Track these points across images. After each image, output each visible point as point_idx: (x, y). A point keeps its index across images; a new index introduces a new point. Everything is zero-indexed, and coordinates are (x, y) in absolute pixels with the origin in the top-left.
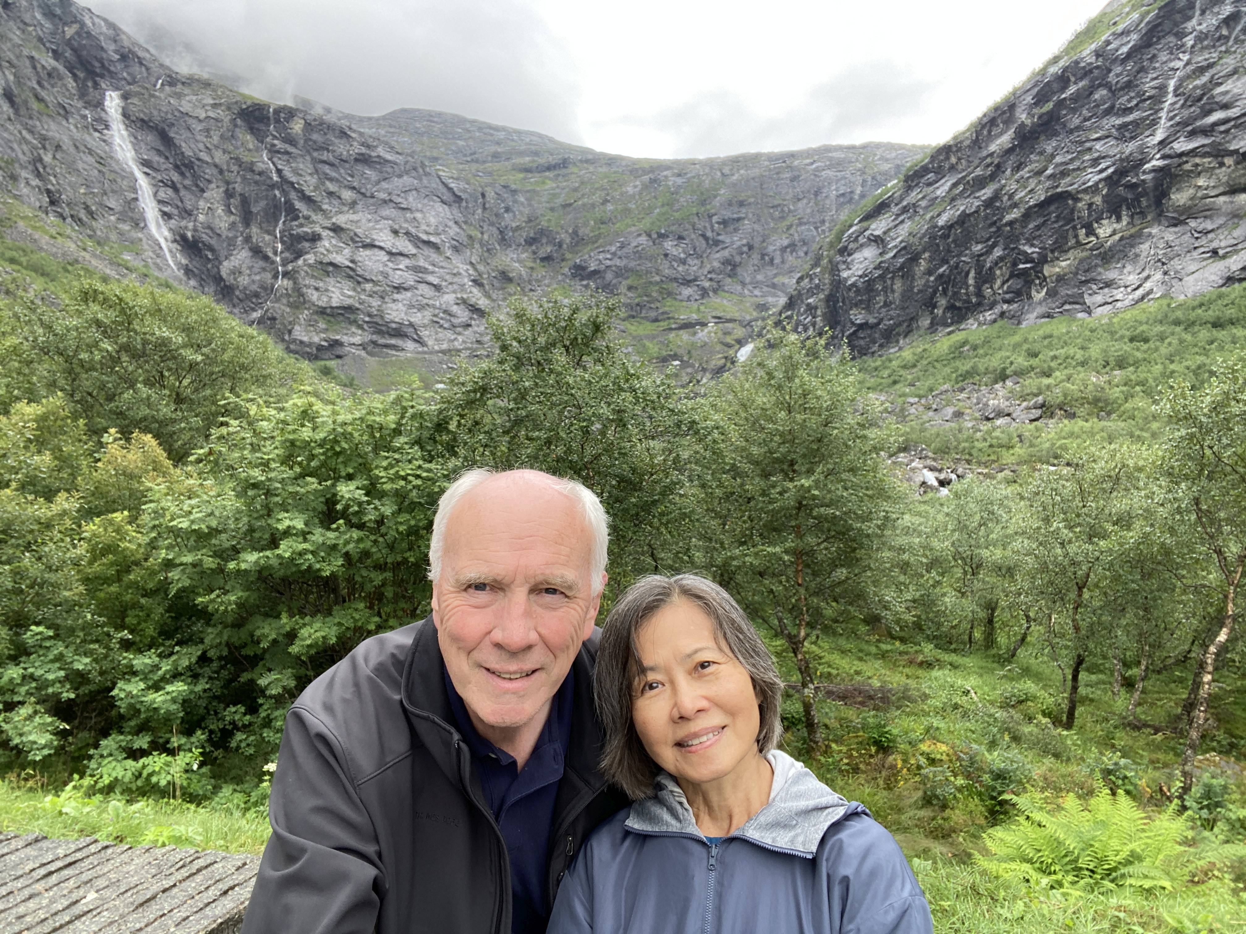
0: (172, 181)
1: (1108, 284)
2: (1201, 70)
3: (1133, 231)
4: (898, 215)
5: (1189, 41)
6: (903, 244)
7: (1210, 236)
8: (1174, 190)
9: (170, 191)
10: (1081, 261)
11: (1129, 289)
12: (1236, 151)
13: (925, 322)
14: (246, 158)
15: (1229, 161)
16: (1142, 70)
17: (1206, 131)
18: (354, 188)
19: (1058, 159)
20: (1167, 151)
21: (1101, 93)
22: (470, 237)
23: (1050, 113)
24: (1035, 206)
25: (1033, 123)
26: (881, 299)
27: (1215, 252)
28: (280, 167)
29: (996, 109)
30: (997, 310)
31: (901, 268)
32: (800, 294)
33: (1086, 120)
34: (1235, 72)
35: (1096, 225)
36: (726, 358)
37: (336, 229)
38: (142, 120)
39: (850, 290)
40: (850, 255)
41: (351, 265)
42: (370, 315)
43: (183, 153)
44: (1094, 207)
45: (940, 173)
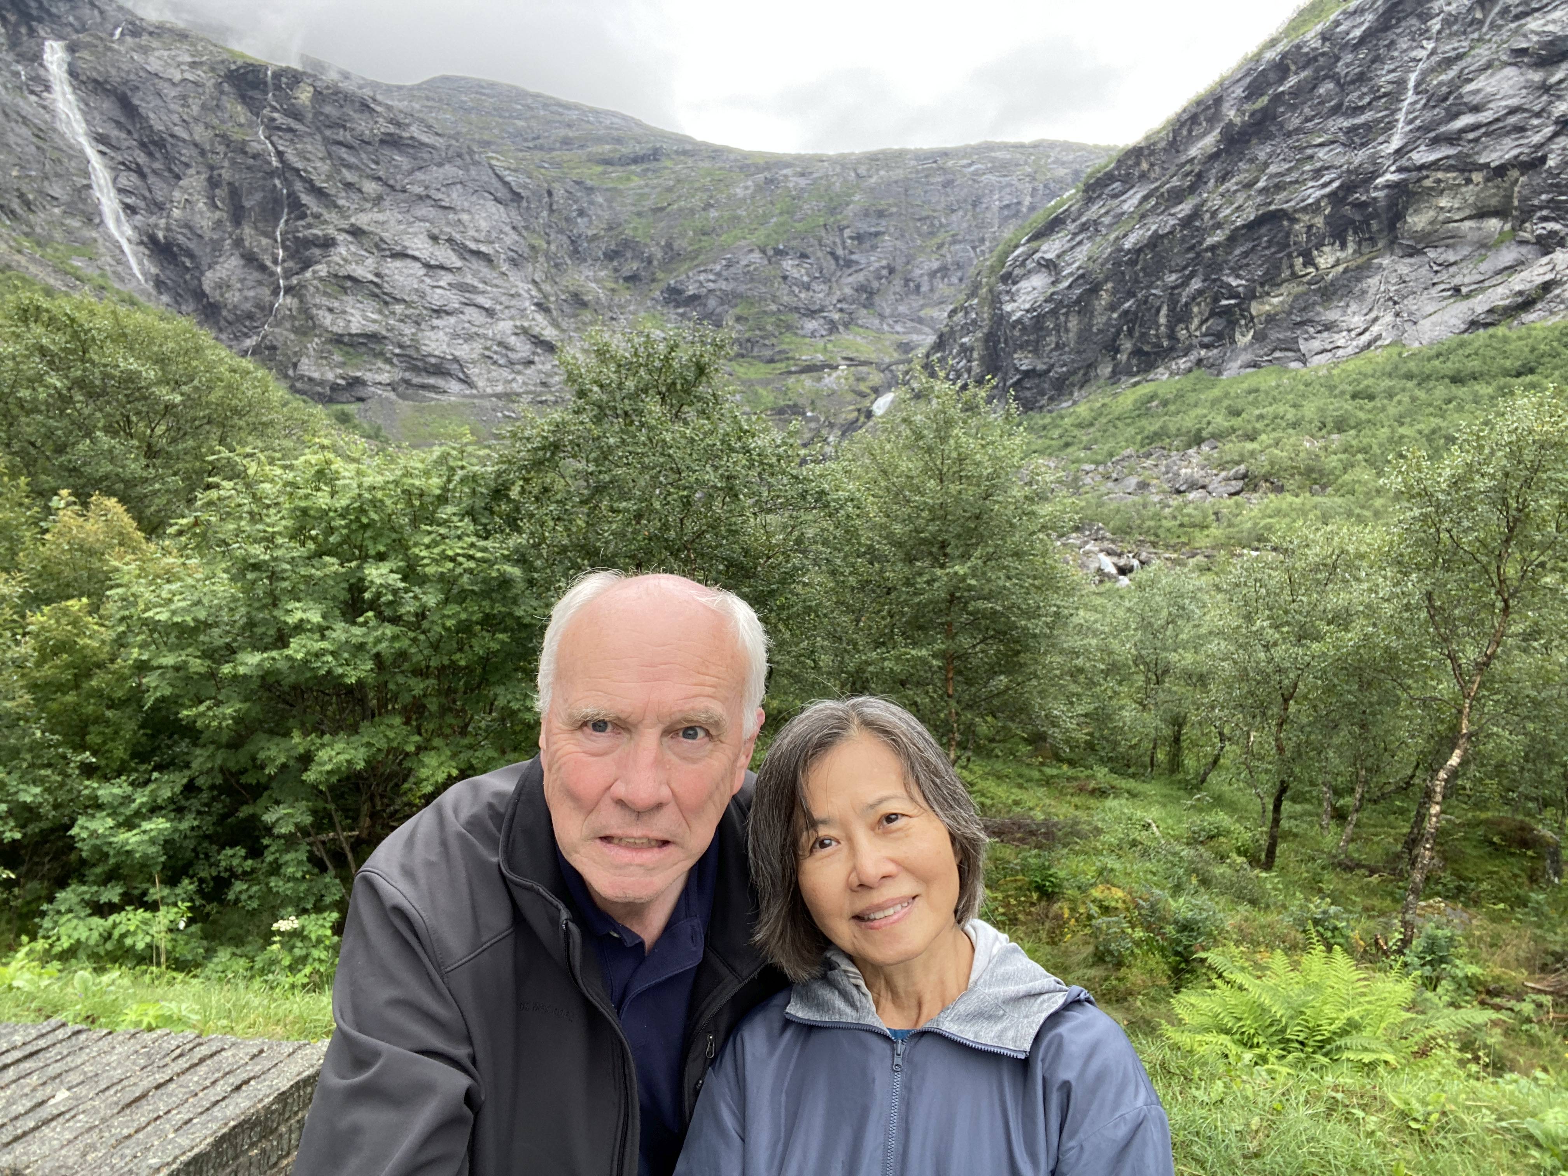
0: (137, 164)
1: (1328, 327)
2: (1448, 62)
3: (1360, 261)
4: (1075, 235)
5: (1435, 25)
6: (1081, 271)
7: (1452, 270)
8: (1411, 211)
9: (134, 177)
10: (1297, 298)
11: (1353, 334)
12: (1487, 165)
13: (1106, 370)
14: (237, 136)
15: (1477, 177)
16: (1377, 59)
17: (1452, 139)
18: (379, 179)
19: (1273, 169)
20: (1404, 162)
21: (1326, 88)
22: (533, 248)
23: (1264, 110)
24: (1244, 226)
25: (1243, 122)
26: (1052, 340)
27: (1457, 290)
28: (281, 148)
29: (1199, 103)
30: (1193, 356)
31: (1078, 302)
32: (952, 332)
33: (1308, 120)
34: (1489, 66)
35: (1315, 253)
36: (859, 410)
37: (356, 232)
38: (96, 81)
39: (1014, 327)
40: (1015, 283)
41: (376, 280)
42: (401, 346)
43: (151, 127)
44: (1314, 230)
45: (1128, 182)
